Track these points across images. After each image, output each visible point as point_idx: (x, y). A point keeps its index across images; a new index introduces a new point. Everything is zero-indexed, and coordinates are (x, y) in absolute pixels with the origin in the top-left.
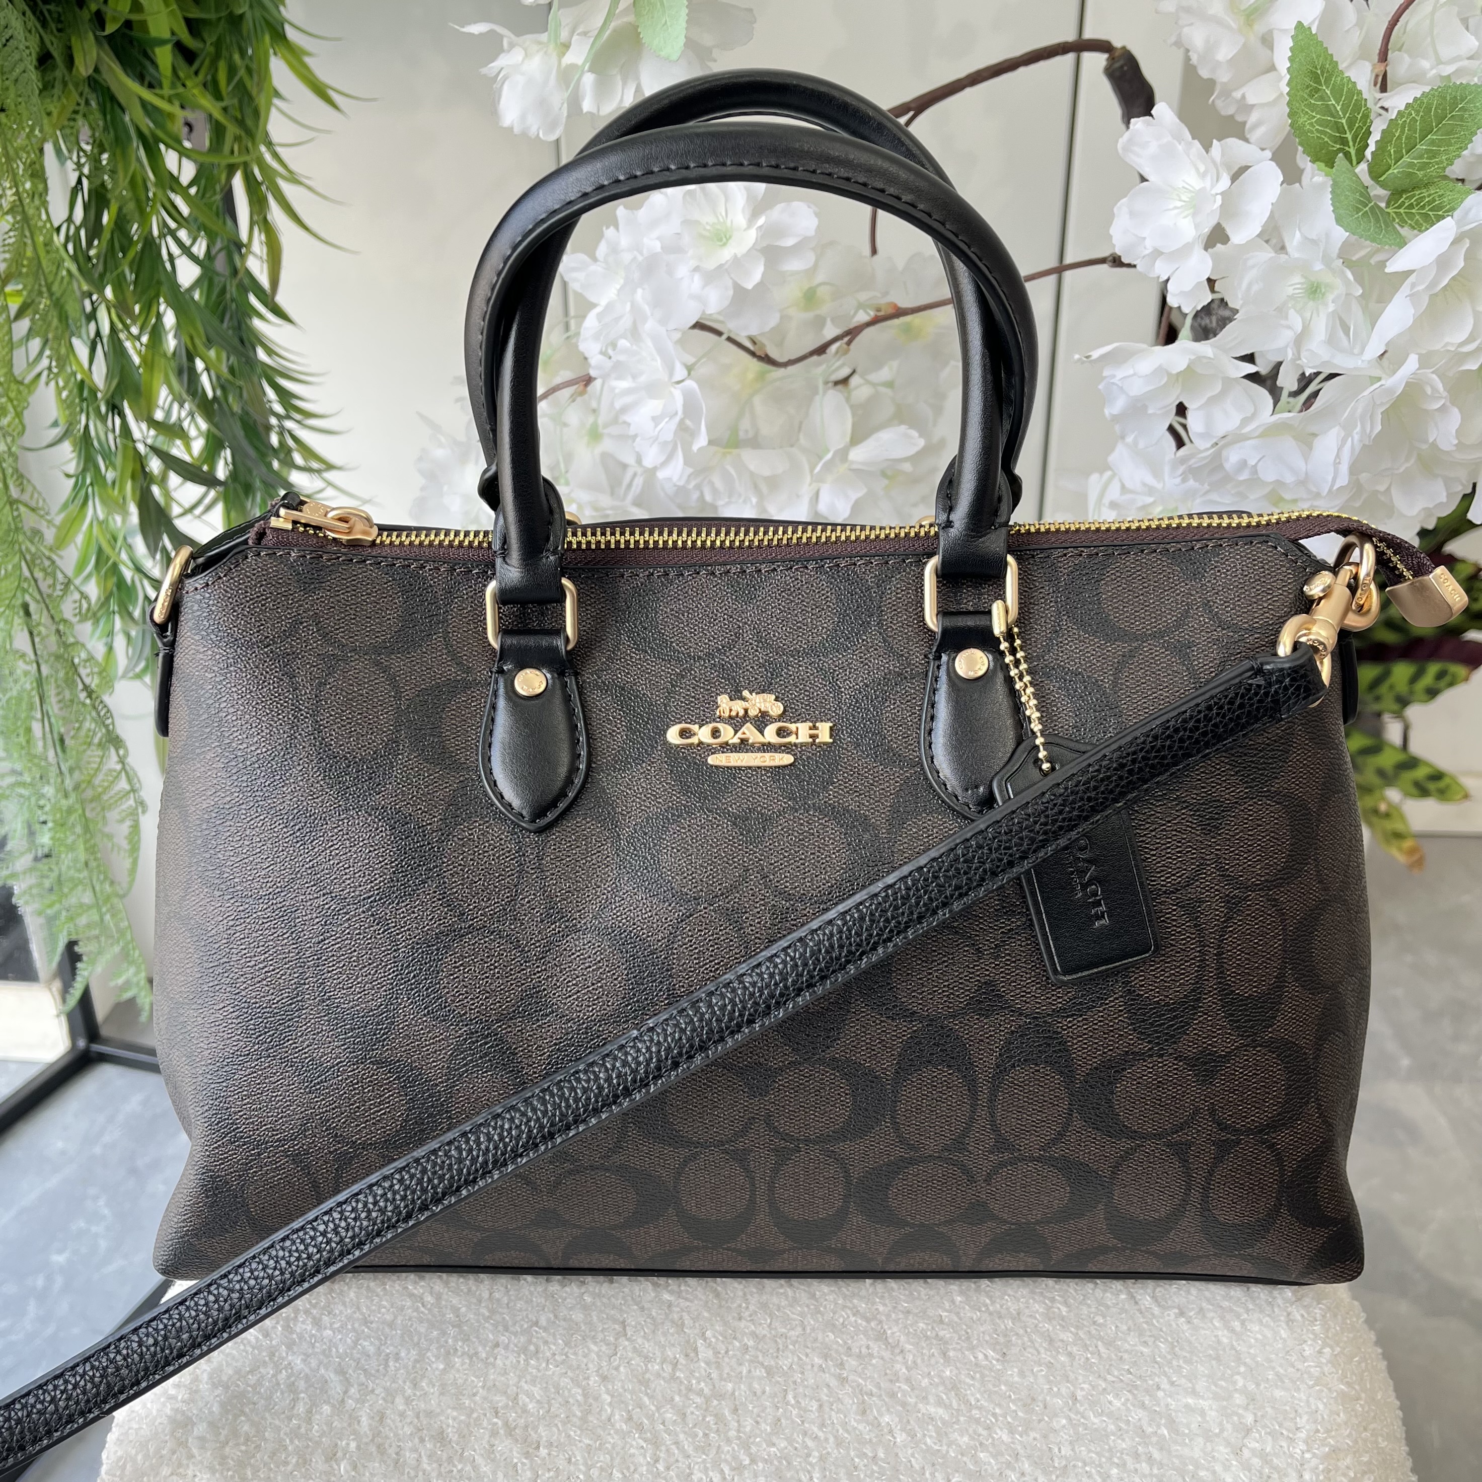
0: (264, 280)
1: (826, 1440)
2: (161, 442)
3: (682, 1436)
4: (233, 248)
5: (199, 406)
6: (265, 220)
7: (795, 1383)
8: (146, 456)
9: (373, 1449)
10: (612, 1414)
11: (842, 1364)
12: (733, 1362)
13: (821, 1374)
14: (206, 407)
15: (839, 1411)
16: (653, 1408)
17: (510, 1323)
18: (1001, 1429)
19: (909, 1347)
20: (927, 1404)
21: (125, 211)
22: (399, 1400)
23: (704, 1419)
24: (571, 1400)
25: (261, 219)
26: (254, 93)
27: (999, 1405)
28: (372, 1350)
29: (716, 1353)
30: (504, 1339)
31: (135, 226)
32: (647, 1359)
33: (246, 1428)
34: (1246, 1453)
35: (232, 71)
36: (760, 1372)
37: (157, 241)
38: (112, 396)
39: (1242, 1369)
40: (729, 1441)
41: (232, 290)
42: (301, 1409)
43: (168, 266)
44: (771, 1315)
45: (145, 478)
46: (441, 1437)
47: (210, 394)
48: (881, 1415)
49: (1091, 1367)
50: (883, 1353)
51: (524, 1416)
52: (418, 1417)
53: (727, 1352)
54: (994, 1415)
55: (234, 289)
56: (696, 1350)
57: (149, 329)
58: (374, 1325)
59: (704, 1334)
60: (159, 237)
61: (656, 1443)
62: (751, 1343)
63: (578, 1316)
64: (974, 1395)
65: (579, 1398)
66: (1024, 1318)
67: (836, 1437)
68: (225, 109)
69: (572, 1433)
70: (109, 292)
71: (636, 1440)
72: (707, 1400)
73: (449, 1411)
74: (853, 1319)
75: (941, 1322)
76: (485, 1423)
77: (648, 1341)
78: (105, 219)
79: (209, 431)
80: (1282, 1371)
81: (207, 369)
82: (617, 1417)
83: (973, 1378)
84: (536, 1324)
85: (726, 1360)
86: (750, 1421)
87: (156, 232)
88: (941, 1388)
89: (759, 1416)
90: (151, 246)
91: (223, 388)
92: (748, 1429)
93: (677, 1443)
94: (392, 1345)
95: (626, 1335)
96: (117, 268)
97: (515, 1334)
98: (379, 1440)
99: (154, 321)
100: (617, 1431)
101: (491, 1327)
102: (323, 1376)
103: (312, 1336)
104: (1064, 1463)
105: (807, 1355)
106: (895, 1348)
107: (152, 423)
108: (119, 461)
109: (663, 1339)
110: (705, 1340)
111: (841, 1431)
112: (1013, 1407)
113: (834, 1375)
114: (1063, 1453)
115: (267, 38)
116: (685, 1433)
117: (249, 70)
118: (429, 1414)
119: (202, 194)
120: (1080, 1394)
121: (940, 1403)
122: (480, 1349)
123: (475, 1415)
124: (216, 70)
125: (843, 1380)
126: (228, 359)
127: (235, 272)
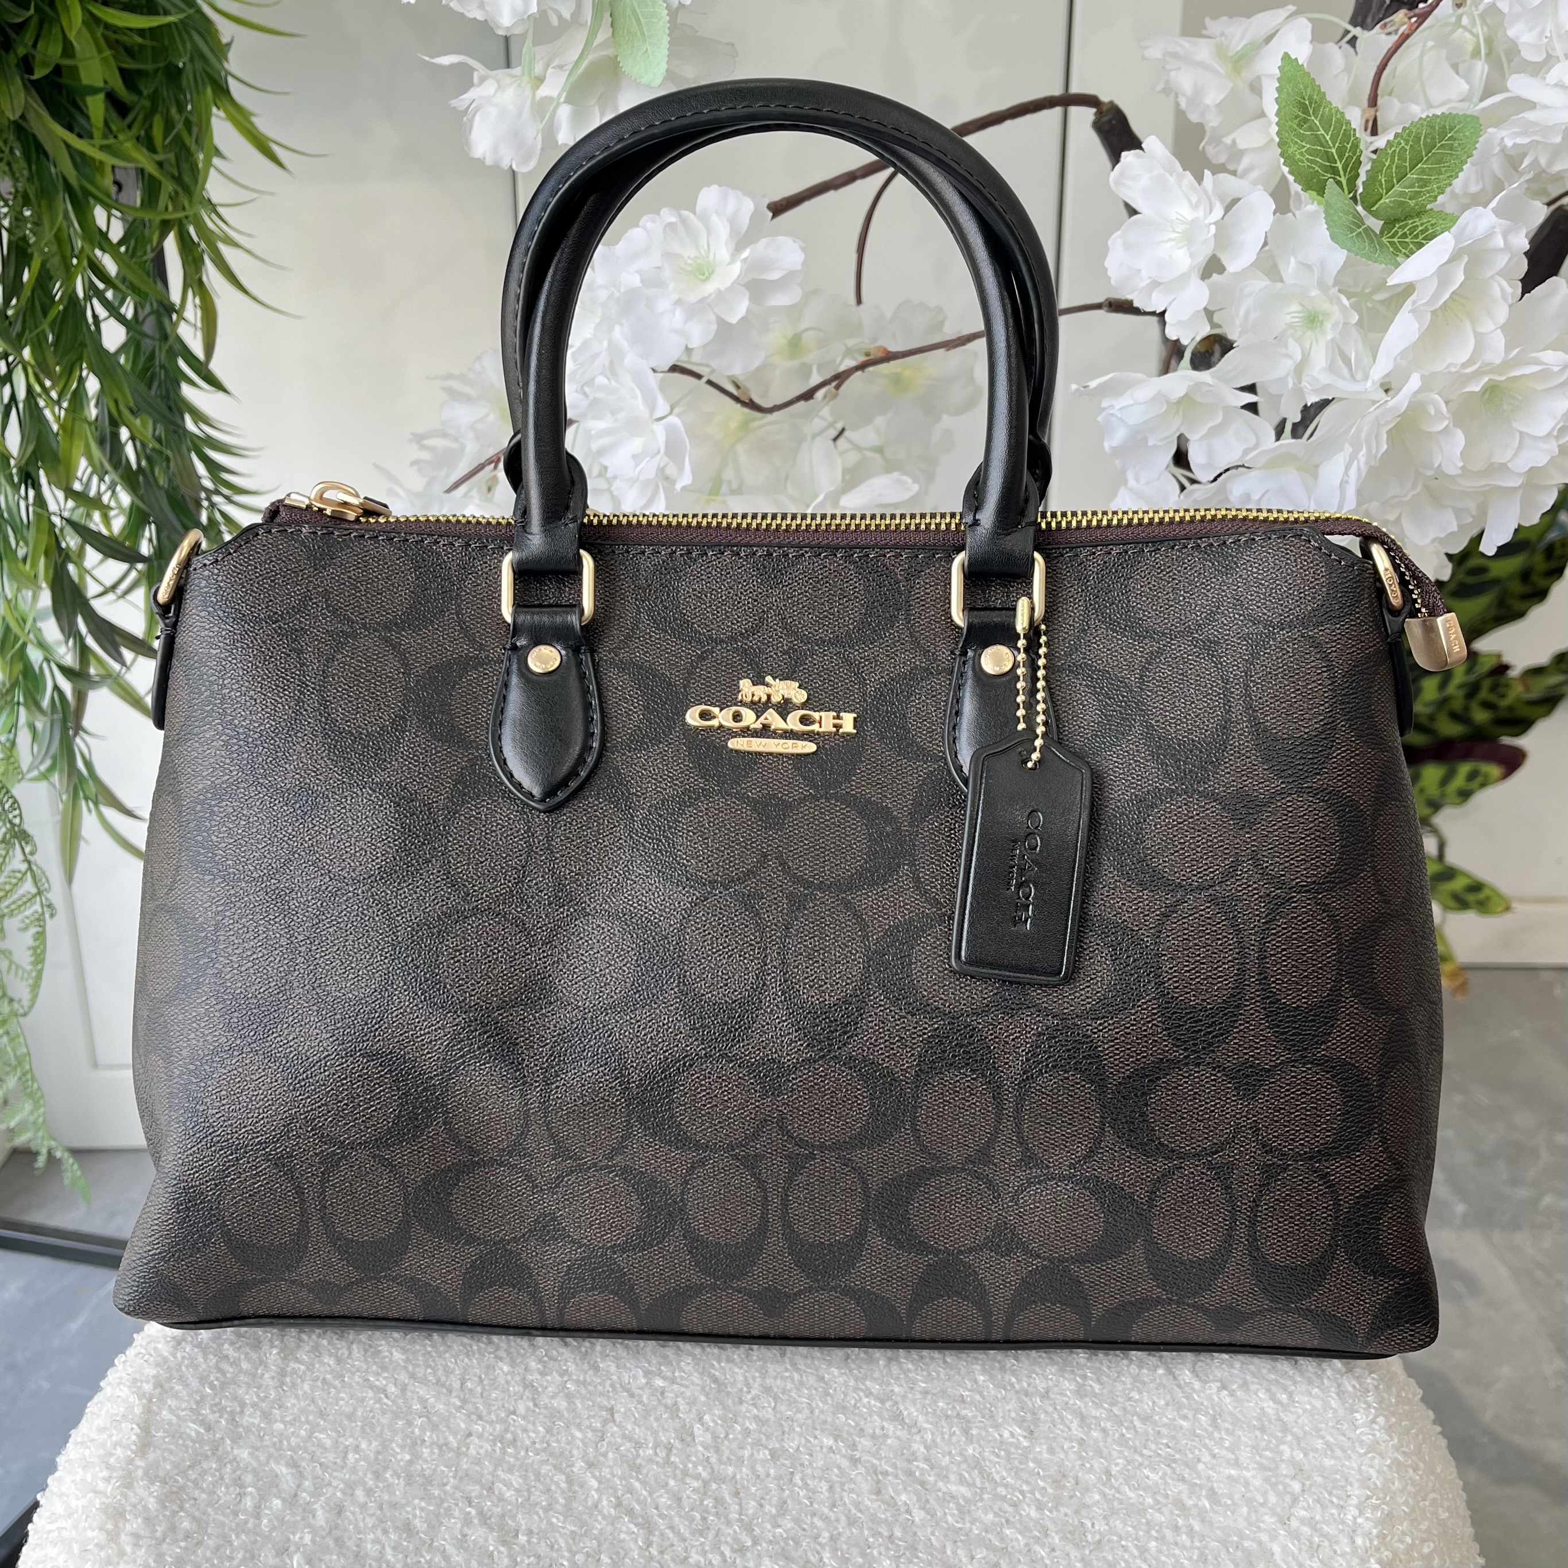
0: (197, 348)
1: (838, 1520)
2: (78, 516)
3: (677, 1520)
4: (162, 310)
5: (122, 477)
6: (200, 282)
7: (802, 1465)
8: (62, 530)
9: (331, 1543)
10: (600, 1500)
11: (854, 1445)
12: (734, 1445)
13: (832, 1455)
14: (131, 479)
15: (852, 1491)
16: (644, 1493)
17: (484, 1413)
18: (1029, 1506)
19: (926, 1425)
20: (948, 1482)
21: (48, 266)
22: (359, 1493)
23: (701, 1503)
24: (553, 1487)
25: (194, 282)
26: (193, 147)
27: (1028, 1483)
28: (328, 1443)
29: (715, 1437)
30: (478, 1428)
31: (58, 285)
32: (638, 1445)
33: (186, 1524)
34: (1295, 1524)
35: (169, 125)
36: (764, 1454)
37: (83, 303)
38: (27, 464)
39: (1289, 1438)
40: (729, 1523)
41: (161, 357)
42: (248, 1503)
43: (93, 328)
44: (776, 1398)
45: (60, 556)
46: (408, 1528)
47: (134, 466)
48: (898, 1495)
49: (1127, 1442)
50: (899, 1433)
51: (500, 1504)
52: (381, 1508)
53: (726, 1437)
54: (1022, 1492)
55: (163, 355)
56: (692, 1434)
57: (69, 396)
58: (330, 1417)
59: (700, 1420)
60: (84, 299)
61: (648, 1526)
62: (753, 1426)
63: (560, 1403)
64: (998, 1472)
65: (564, 1485)
66: (1053, 1396)
67: (848, 1518)
68: (160, 164)
69: (554, 1520)
70: (27, 353)
71: (627, 1525)
72: (706, 1484)
73: (417, 1501)
74: (866, 1400)
75: (963, 1401)
76: (457, 1513)
77: (639, 1427)
78: (26, 277)
79: (132, 504)
80: (1331, 1440)
81: (133, 438)
82: (605, 1503)
83: (998, 1456)
84: (514, 1413)
85: (726, 1443)
86: (753, 1503)
87: (81, 294)
88: (964, 1466)
89: (763, 1498)
90: (74, 307)
91: (149, 459)
92: (750, 1512)
93: (671, 1528)
94: (352, 1436)
95: (614, 1421)
96: (36, 327)
97: (491, 1423)
98: (337, 1533)
99: (75, 385)
100: (604, 1517)
101: (463, 1417)
102: (272, 1470)
103: (260, 1429)
104: (1098, 1537)
105: (816, 1437)
106: (913, 1427)
107: (70, 493)
108: (31, 535)
109: (655, 1425)
110: (702, 1425)
111: (854, 1511)
112: (1041, 1484)
113: (845, 1456)
114: (1097, 1527)
115: (209, 91)
116: (680, 1517)
117: (188, 124)
118: (394, 1506)
119: (132, 253)
120: (1114, 1470)
121: (962, 1481)
122: (451, 1438)
123: (446, 1505)
124: (151, 126)
125: (855, 1462)
126: (155, 430)
127: (165, 337)
